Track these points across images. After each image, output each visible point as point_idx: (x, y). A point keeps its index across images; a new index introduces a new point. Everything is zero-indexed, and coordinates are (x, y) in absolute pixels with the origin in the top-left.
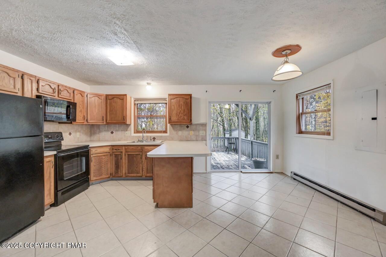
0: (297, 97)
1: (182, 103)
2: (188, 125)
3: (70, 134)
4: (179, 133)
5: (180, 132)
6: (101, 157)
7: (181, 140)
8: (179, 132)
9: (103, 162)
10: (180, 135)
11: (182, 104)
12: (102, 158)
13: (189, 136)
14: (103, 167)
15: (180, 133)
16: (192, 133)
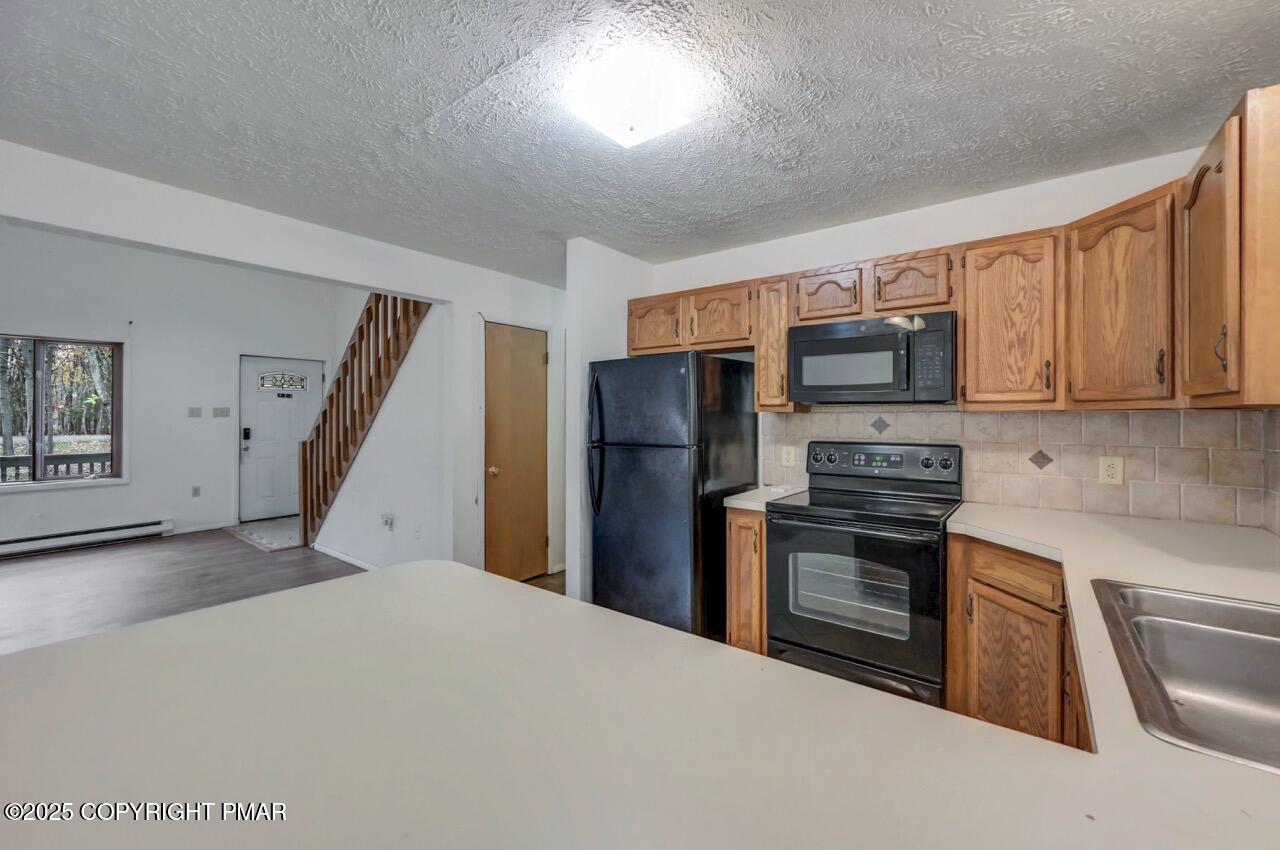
3: (1041, 459)
6: (1012, 619)
9: (1024, 659)
12: (1018, 630)
14: (1023, 686)
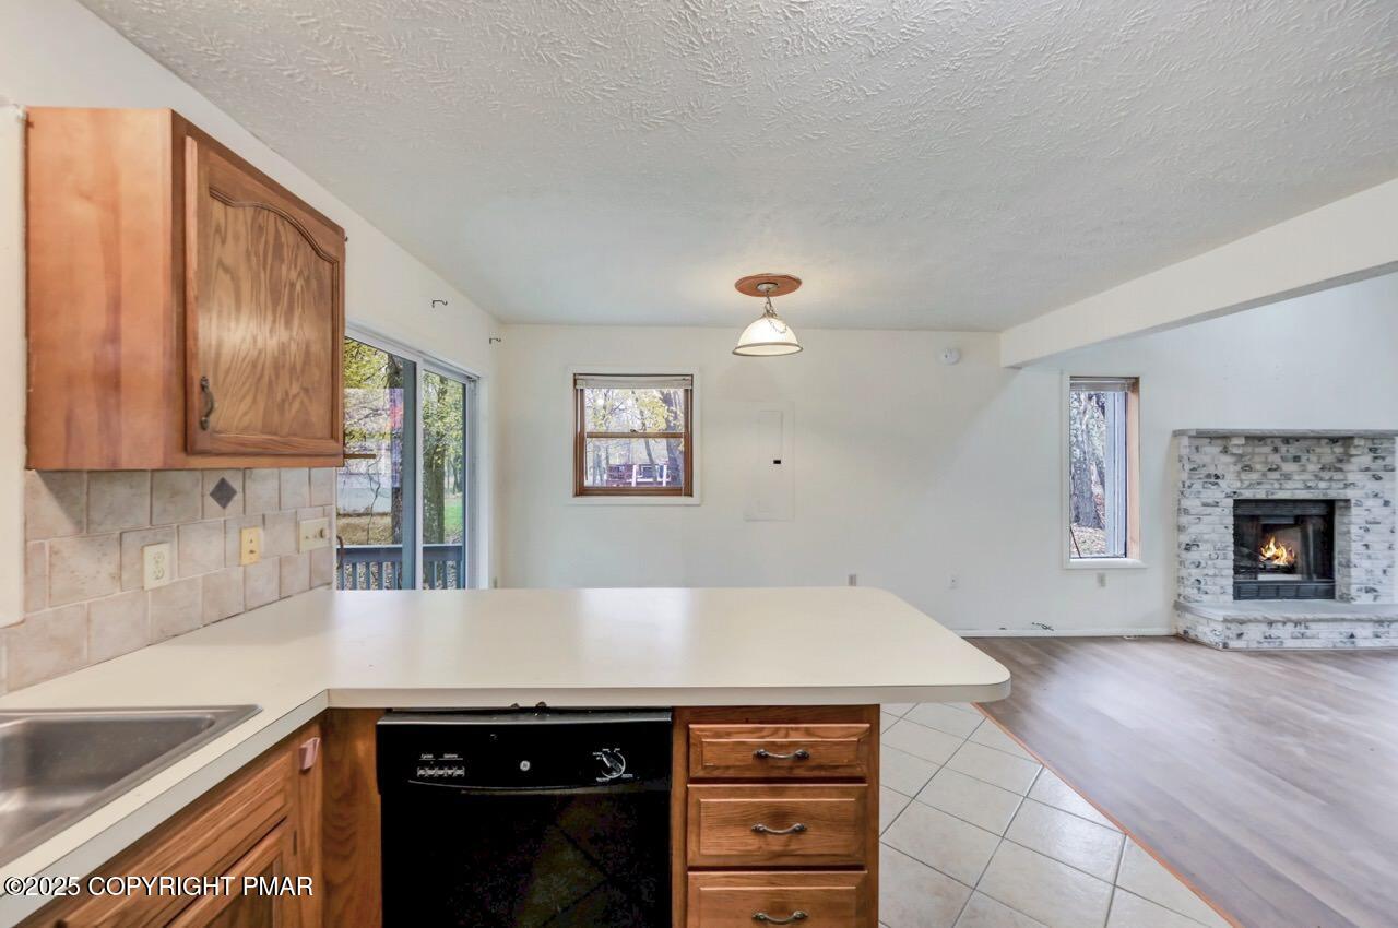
0: (575, 384)
1: (294, 275)
2: (228, 476)
4: (149, 567)
5: (164, 549)
7: (168, 634)
8: (150, 552)
10: (165, 581)
11: (293, 285)
13: (237, 575)
15: (158, 563)
16: (255, 537)
